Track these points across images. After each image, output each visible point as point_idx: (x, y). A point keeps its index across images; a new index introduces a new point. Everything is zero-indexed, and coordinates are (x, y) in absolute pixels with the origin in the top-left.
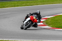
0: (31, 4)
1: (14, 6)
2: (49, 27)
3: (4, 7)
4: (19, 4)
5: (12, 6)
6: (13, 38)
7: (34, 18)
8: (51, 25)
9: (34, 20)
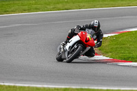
0: (66, 7)
1: (29, 10)
2: (105, 58)
3: (6, 12)
4: (39, 6)
5: (25, 11)
6: (26, 81)
7: (89, 36)
8: (110, 54)
9: (87, 40)
